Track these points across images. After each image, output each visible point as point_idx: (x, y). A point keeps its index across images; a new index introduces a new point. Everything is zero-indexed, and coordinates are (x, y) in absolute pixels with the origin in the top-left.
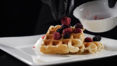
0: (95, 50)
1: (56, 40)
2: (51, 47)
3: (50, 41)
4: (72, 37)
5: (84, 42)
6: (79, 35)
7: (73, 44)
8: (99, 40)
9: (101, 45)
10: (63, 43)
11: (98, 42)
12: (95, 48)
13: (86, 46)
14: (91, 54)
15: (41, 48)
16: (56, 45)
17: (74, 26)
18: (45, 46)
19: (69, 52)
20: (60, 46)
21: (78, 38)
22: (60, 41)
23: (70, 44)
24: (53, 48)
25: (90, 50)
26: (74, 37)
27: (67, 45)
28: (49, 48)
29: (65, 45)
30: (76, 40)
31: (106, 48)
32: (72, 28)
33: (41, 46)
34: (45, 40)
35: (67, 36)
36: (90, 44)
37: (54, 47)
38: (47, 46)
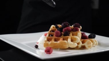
0: (90, 46)
1: (57, 37)
2: (53, 43)
3: (52, 38)
4: (71, 34)
5: (81, 39)
6: (77, 33)
7: (72, 41)
8: (94, 37)
9: (96, 42)
10: (63, 40)
11: (93, 39)
12: (91, 44)
13: (83, 42)
14: (87, 49)
15: (44, 43)
16: (58, 41)
17: (73, 26)
18: (48, 42)
19: (68, 47)
20: (61, 42)
21: (77, 35)
22: (61, 38)
23: (69, 40)
24: (54, 44)
25: (87, 46)
26: (73, 35)
27: (67, 41)
28: (51, 44)
29: (66, 41)
30: (75, 37)
31: (99, 44)
32: (71, 27)
33: (44, 42)
34: (47, 37)
35: (67, 34)
36: (86, 41)
37: (56, 43)
38: (50, 42)
